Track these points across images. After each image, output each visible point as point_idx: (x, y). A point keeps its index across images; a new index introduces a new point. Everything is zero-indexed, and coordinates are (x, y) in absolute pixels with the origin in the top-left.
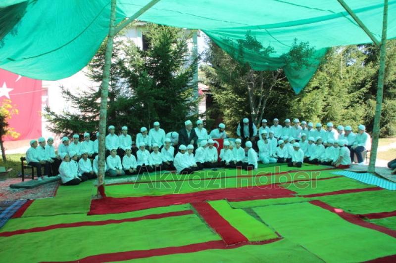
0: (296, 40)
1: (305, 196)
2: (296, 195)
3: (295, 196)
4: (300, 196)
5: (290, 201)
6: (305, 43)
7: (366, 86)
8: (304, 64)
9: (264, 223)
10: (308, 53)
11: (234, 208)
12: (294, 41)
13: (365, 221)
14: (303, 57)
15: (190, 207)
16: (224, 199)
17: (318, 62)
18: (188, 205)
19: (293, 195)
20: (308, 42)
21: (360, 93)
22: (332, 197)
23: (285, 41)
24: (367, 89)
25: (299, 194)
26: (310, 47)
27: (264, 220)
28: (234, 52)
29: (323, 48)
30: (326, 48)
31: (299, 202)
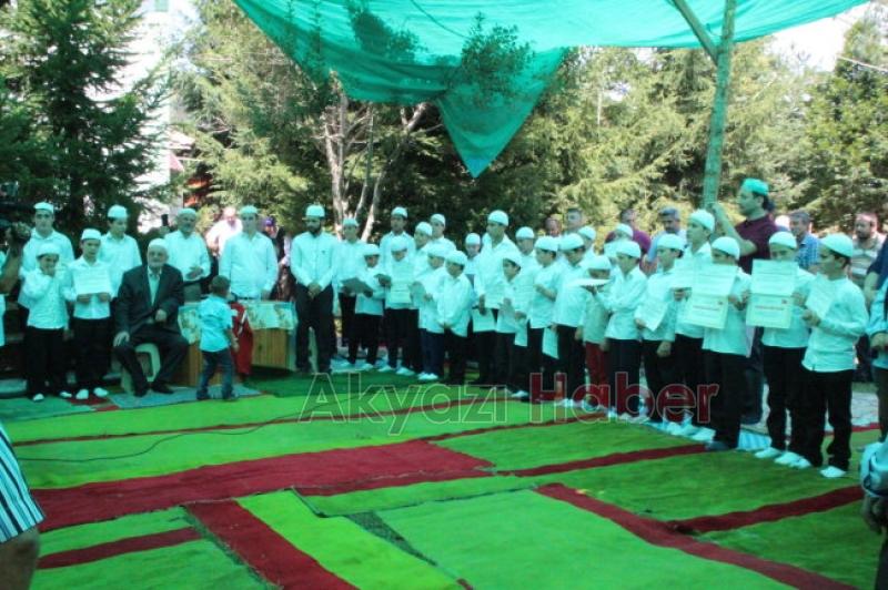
0: (480, 18)
1: (521, 473)
2: (494, 470)
3: (489, 474)
4: (505, 473)
5: (481, 490)
6: (505, 31)
7: (656, 161)
8: (499, 90)
9: (419, 555)
10: (515, 61)
11: (322, 515)
12: (475, 23)
13: (693, 538)
14: (497, 70)
15: (185, 519)
16: (287, 489)
17: (538, 85)
18: (177, 511)
19: (485, 470)
20: (515, 27)
21: (641, 180)
22: (594, 472)
23: (448, 19)
24: (660, 169)
25: (499, 468)
26: (520, 43)
27: (417, 546)
28: (294, 41)
29: (555, 49)
30: (562, 48)
31: (506, 491)
